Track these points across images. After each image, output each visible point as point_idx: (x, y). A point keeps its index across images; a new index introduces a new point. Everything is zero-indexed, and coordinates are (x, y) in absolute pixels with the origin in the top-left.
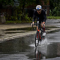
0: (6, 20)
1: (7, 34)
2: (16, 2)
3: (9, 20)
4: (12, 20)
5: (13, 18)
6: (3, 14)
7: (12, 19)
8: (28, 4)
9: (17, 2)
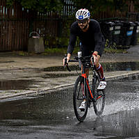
0: (45, 45)
1: (48, 80)
2: (68, 5)
3: (51, 46)
4: (59, 46)
5: (60, 41)
6: (38, 32)
7: (58, 44)
8: (97, 9)
9: (70, 5)
